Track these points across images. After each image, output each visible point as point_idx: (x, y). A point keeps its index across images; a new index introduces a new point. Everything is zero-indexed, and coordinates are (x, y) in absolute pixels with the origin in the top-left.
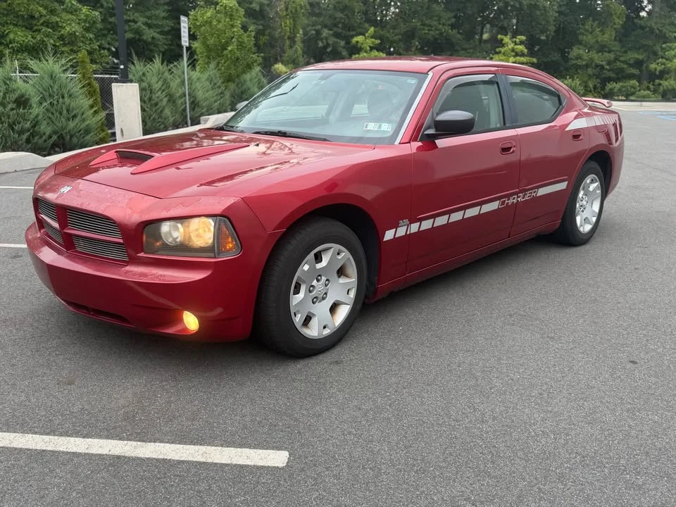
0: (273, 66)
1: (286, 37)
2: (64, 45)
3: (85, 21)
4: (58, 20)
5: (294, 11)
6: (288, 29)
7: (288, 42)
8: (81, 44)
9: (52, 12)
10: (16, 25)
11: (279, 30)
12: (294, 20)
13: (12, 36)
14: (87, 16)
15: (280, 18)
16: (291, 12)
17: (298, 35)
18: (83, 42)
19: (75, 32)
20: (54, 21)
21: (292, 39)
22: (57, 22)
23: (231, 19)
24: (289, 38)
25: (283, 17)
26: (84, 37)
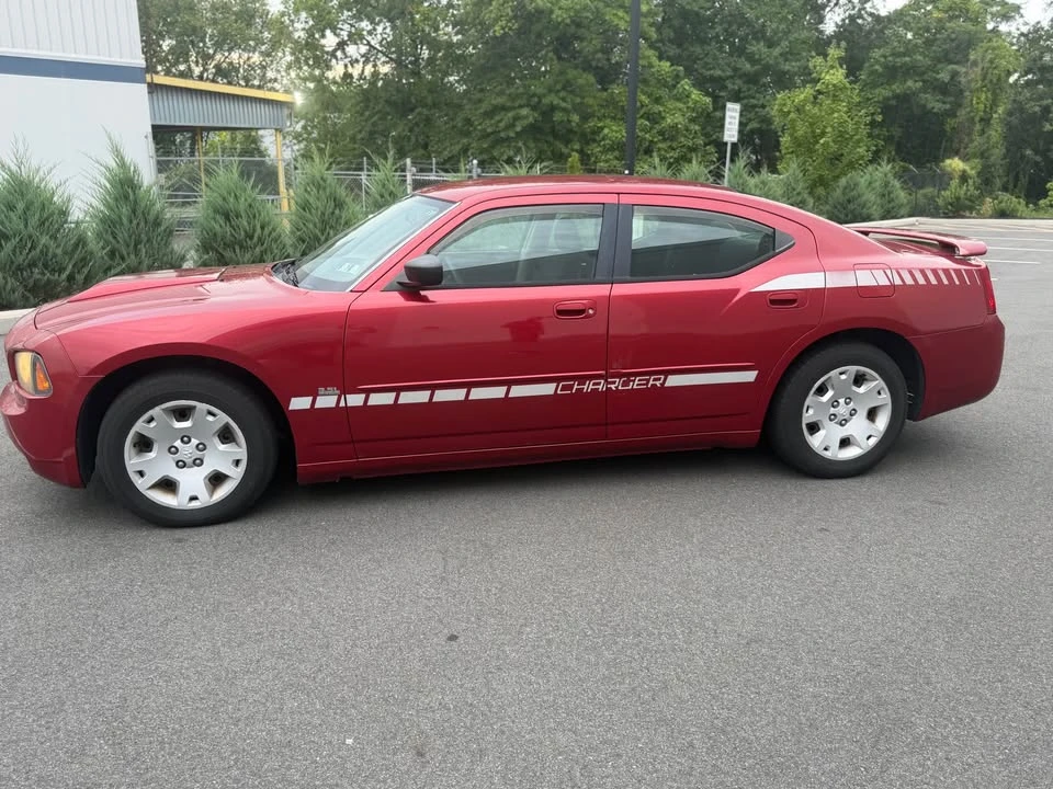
0: (943, 161)
1: (977, 119)
2: (665, 140)
3: (693, 110)
4: (661, 109)
5: (995, 80)
6: (982, 106)
7: (978, 127)
8: (682, 139)
9: (658, 100)
10: (614, 118)
11: (968, 109)
12: (995, 94)
13: (606, 131)
14: (696, 102)
15: (971, 92)
16: (991, 81)
17: (995, 116)
18: (686, 136)
19: (677, 124)
20: (656, 111)
21: (986, 121)
22: (660, 112)
23: (834, 101)
24: (982, 120)
25: (977, 90)
26: (687, 130)
